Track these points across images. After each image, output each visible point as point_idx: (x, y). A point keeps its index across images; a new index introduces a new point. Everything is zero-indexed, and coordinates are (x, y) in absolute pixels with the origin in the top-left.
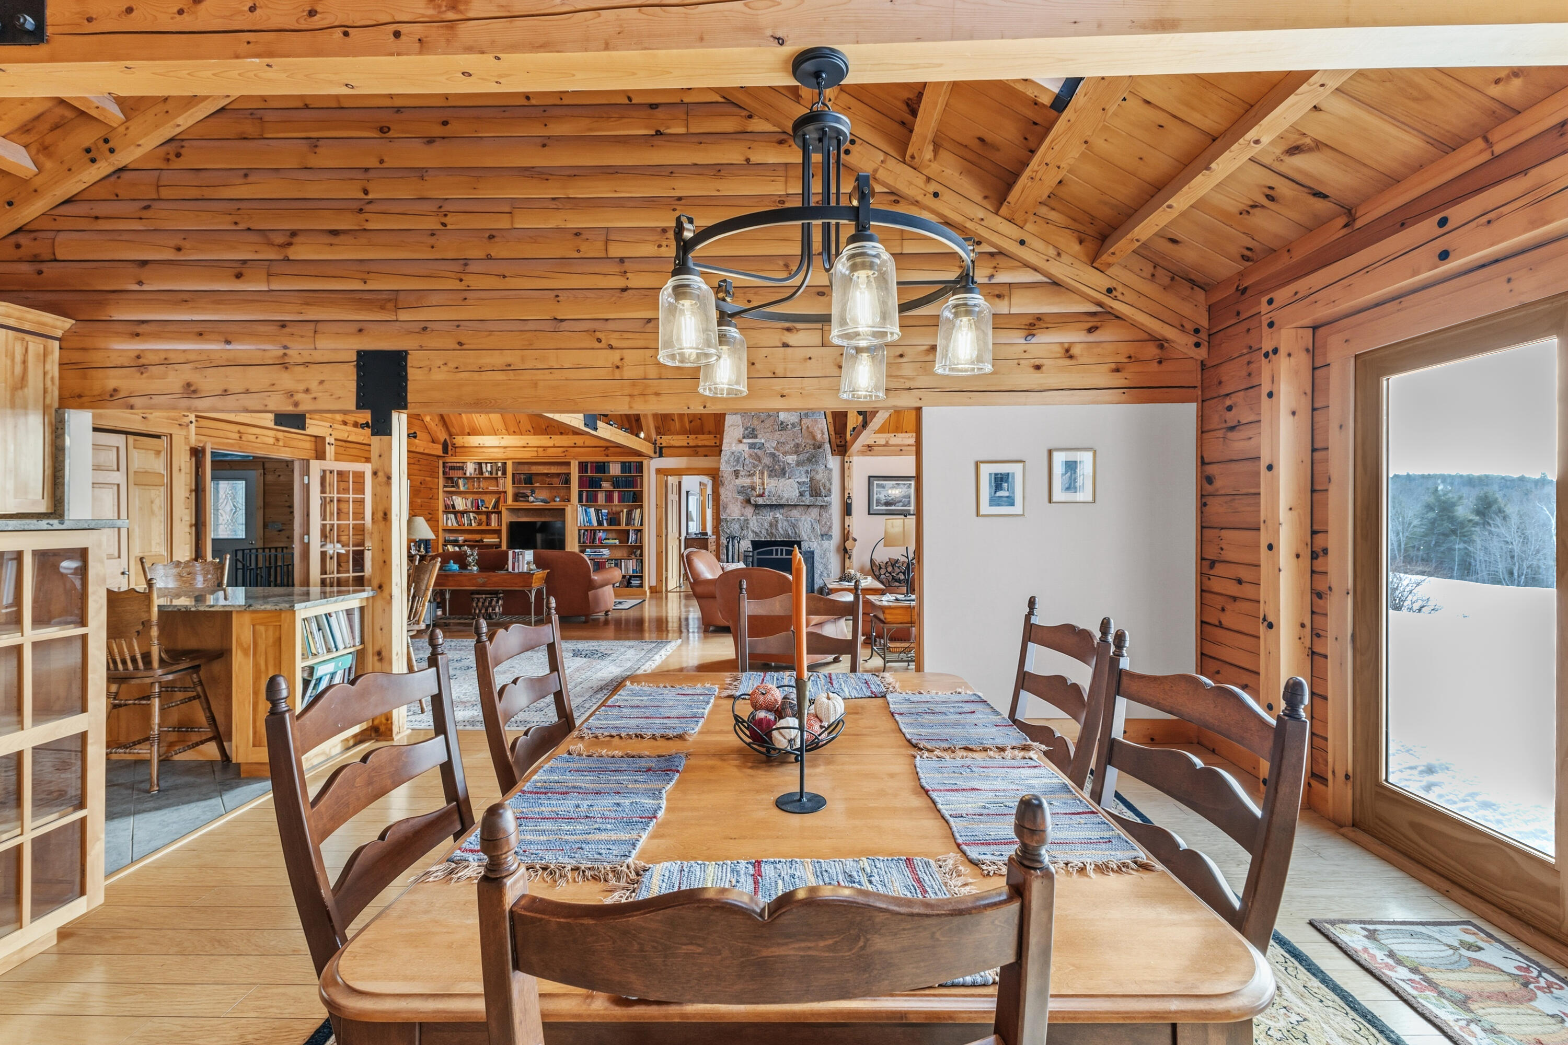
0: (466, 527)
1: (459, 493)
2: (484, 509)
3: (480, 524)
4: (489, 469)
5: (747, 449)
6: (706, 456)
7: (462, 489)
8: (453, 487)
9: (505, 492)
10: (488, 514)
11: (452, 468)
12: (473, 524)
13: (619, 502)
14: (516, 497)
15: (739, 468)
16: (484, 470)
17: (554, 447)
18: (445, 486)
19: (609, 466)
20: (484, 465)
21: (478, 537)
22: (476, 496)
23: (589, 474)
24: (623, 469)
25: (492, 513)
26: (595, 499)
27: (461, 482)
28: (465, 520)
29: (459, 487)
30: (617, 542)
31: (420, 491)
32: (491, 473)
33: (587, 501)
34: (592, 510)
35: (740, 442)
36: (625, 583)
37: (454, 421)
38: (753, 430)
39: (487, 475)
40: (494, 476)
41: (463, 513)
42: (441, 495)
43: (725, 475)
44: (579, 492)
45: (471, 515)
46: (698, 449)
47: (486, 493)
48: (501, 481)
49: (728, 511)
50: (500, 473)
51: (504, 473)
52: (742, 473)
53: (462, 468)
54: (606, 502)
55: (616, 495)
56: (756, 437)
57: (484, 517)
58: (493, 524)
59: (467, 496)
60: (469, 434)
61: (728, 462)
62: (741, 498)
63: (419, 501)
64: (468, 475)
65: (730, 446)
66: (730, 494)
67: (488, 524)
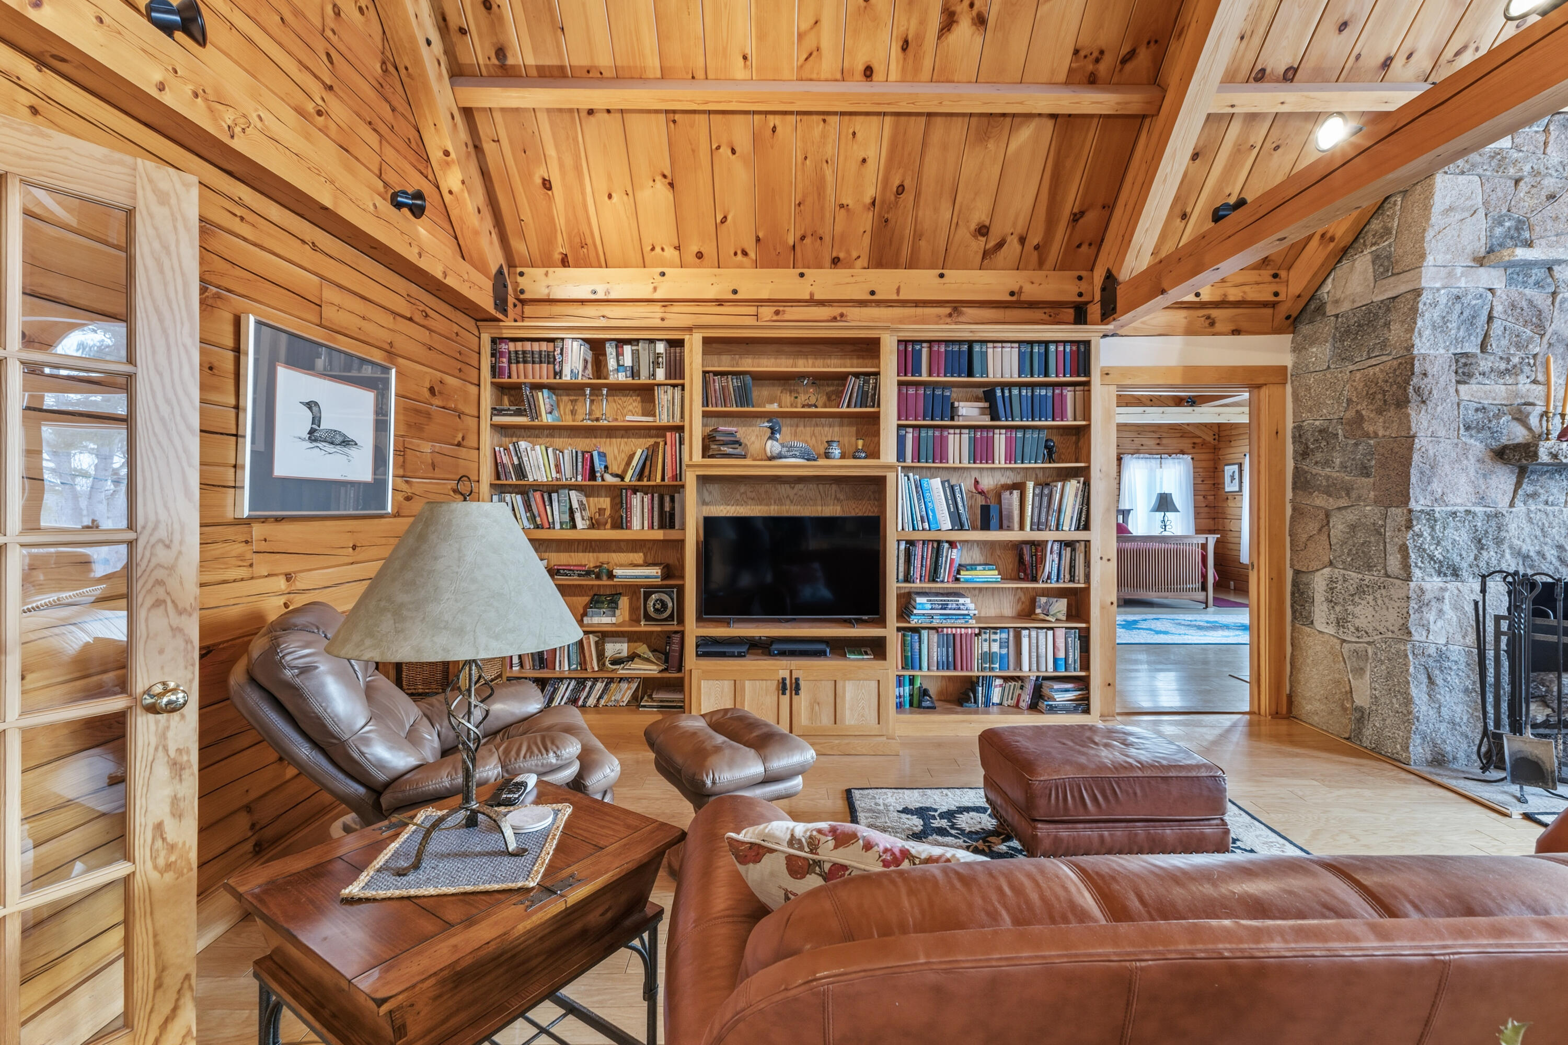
0: (558, 533)
1: (535, 432)
2: (610, 479)
3: (594, 525)
4: (628, 360)
5: (1499, 285)
6: (1236, 332)
7: (547, 419)
8: (519, 413)
9: (680, 429)
10: (619, 495)
11: (522, 358)
12: (580, 524)
13: (1009, 458)
14: (710, 444)
15: (1472, 347)
16: (612, 363)
17: (812, 302)
18: (496, 411)
19: (984, 355)
20: (610, 350)
21: (589, 560)
22: (583, 444)
23: (925, 377)
24: (1026, 363)
25: (635, 490)
26: (940, 453)
27: (544, 399)
28: (557, 513)
29: (538, 415)
30: (992, 575)
31: (428, 415)
32: (635, 373)
33: (917, 457)
34: (935, 485)
35: (1480, 261)
36: (1026, 698)
37: (526, 214)
38: (1520, 225)
39: (622, 378)
40: (644, 379)
41: (549, 490)
42: (487, 438)
43: (1433, 370)
44: (900, 427)
45: (573, 494)
46: (1214, 313)
47: (611, 432)
48: (664, 397)
49: (1437, 487)
50: (661, 374)
51: (676, 370)
52: (1485, 364)
53: (549, 359)
54: (974, 458)
55: (1000, 441)
56: (1529, 244)
57: (605, 502)
58: (636, 523)
59: (559, 442)
60: (565, 263)
61: (1441, 327)
62: (1477, 446)
63: (427, 447)
64: (567, 377)
65: (1450, 275)
66: (1442, 433)
67: (620, 523)
